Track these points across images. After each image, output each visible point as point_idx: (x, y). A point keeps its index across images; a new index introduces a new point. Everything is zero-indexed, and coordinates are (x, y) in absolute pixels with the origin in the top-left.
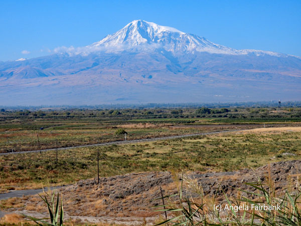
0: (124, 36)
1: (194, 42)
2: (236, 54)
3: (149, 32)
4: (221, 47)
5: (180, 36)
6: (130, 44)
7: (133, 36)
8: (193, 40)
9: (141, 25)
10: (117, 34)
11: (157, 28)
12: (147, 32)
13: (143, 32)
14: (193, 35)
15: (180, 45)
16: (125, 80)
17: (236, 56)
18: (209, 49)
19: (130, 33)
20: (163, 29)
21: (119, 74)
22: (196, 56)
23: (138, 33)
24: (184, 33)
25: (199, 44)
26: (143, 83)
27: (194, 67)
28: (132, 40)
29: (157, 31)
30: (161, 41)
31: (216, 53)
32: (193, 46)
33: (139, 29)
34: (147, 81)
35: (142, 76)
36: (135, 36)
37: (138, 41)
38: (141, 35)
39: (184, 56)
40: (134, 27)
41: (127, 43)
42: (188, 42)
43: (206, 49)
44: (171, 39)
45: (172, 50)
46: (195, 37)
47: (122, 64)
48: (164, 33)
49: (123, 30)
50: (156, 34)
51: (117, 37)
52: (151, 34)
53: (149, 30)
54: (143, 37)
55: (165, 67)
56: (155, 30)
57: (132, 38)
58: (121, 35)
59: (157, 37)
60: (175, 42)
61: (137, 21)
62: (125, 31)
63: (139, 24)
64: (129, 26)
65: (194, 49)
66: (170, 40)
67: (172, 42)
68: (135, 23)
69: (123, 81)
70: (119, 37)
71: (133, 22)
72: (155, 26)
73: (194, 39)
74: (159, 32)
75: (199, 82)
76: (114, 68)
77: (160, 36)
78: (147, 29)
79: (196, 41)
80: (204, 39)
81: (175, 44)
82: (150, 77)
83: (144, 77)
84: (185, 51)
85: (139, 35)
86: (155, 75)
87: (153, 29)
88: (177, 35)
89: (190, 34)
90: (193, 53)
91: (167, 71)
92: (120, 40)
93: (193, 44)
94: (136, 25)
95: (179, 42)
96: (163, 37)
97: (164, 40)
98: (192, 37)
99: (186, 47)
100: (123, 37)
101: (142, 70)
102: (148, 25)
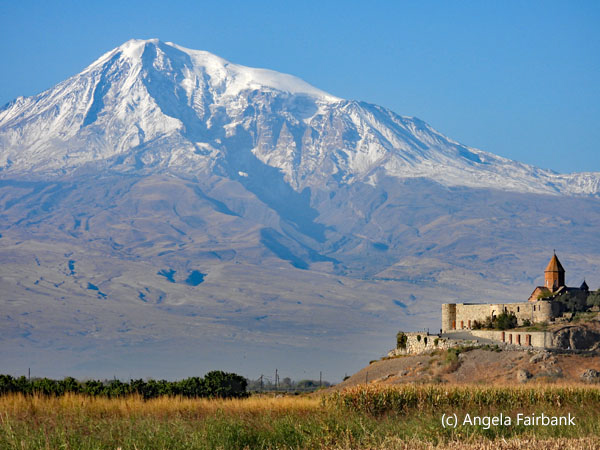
0: (85, 105)
1: (379, 136)
2: (549, 191)
3: (189, 90)
4: (490, 160)
5: (322, 111)
6: (108, 137)
7: (124, 103)
8: (372, 130)
9: (159, 62)
10: (59, 93)
11: (223, 74)
12: (182, 91)
13: (164, 88)
14: (371, 108)
15: (316, 149)
16: (91, 287)
17: (550, 199)
18: (440, 168)
19: (110, 94)
20: (249, 78)
21: (66, 265)
22: (385, 196)
23: (142, 92)
24: (333, 100)
25: (396, 144)
26: (169, 302)
27: (375, 240)
28: (118, 124)
29: (221, 89)
30: (239, 128)
31: (469, 183)
32: (374, 153)
33: (150, 75)
34: (179, 294)
35: (163, 273)
36: (131, 107)
37: (143, 125)
38: (157, 102)
39: (332, 195)
40: (127, 66)
41: (100, 132)
42: (351, 136)
43: (426, 168)
44: (281, 120)
45: (287, 168)
46: (382, 116)
47: (78, 223)
48: (251, 95)
49: (84, 79)
50: (218, 101)
51: (57, 108)
52: (198, 100)
53: (188, 83)
54: (168, 111)
55: (254, 240)
56: (216, 82)
57: (121, 111)
58: (71, 99)
59: (222, 110)
60: (298, 132)
61: (143, 43)
62: (91, 86)
63: (148, 54)
64: (108, 65)
65: (378, 168)
66: (276, 125)
67: (284, 133)
68: (131, 50)
69: (81, 295)
70: (66, 106)
71: (123, 47)
72: (214, 65)
73: (377, 126)
74: (233, 90)
75: (398, 303)
76: (43, 239)
77: (236, 107)
78: (181, 77)
79: (387, 133)
80: (421, 125)
81: (299, 146)
82: (196, 278)
83: (170, 276)
84: (341, 173)
85: (146, 103)
86: (213, 271)
87: (207, 77)
88: (305, 104)
89: (363, 104)
90: (372, 181)
91: (264, 255)
92: (68, 121)
93: (373, 147)
94: (136, 61)
95: (315, 135)
96: (250, 111)
97: (253, 126)
98: (370, 117)
99: (345, 157)
100: (80, 106)
101: (159, 248)
102: (189, 62)
